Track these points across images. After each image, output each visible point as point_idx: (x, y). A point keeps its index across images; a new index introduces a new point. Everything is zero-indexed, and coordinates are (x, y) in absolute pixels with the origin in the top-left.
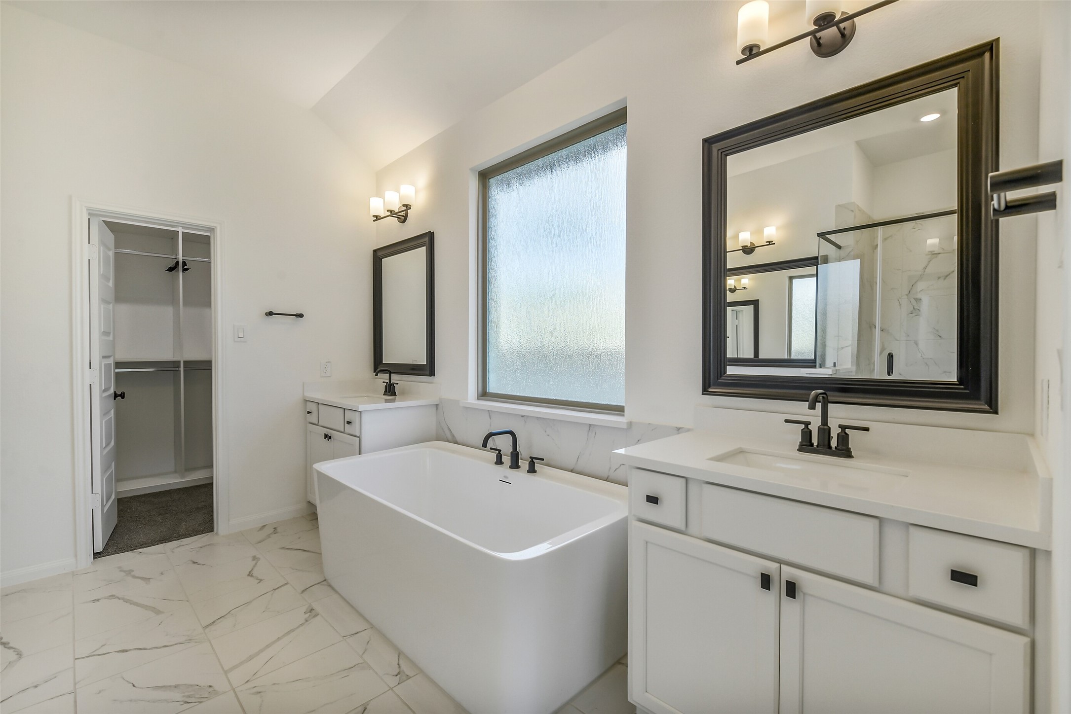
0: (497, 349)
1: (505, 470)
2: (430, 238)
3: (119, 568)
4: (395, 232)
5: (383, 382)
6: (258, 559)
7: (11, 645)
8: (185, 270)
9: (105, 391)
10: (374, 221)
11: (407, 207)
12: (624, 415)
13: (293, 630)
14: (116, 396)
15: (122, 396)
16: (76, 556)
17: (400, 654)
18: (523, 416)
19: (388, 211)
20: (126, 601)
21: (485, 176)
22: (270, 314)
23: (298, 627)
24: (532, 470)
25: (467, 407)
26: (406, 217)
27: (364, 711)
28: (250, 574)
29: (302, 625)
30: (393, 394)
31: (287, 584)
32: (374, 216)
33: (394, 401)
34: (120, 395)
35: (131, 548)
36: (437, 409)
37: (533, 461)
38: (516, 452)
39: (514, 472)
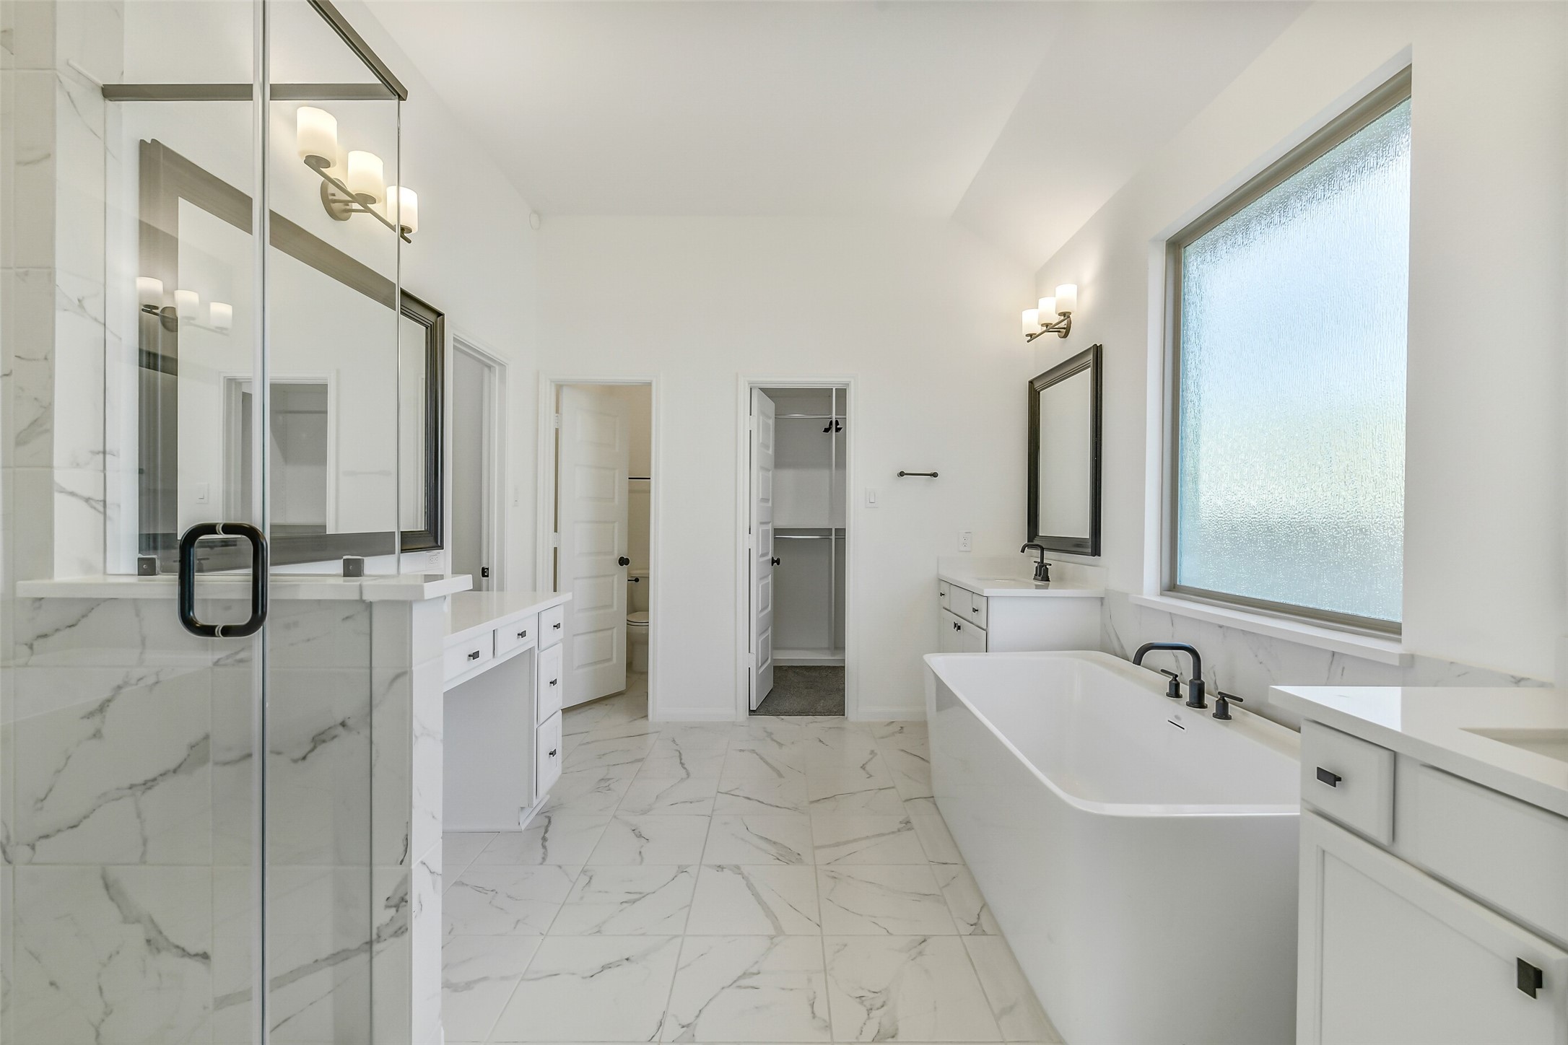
0: (1194, 516)
1: (1180, 709)
2: (1095, 352)
3: (764, 728)
4: (1055, 351)
5: (1035, 562)
6: (876, 754)
7: (685, 766)
8: (838, 430)
9: (763, 555)
10: (1028, 342)
11: (1066, 315)
12: (1399, 641)
13: (883, 835)
14: (773, 561)
15: (778, 562)
16: (736, 709)
17: (984, 905)
18: (1221, 627)
19: (1042, 325)
20: (762, 758)
21: (1177, 246)
22: (902, 474)
23: (889, 834)
24: (1222, 713)
25: (1141, 606)
26: (1068, 329)
27: (923, 942)
28: (863, 767)
29: (893, 833)
30: (1045, 579)
31: (893, 787)
32: (1027, 335)
33: (1046, 587)
34: (776, 561)
35: (777, 713)
36: (1102, 604)
37: (1224, 700)
38: (1199, 682)
39: (1194, 713)
